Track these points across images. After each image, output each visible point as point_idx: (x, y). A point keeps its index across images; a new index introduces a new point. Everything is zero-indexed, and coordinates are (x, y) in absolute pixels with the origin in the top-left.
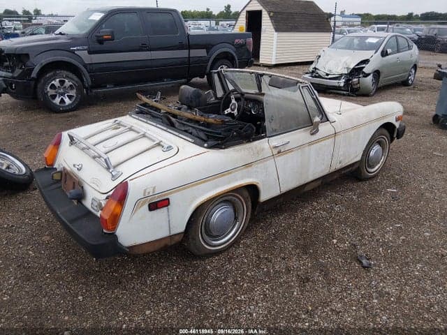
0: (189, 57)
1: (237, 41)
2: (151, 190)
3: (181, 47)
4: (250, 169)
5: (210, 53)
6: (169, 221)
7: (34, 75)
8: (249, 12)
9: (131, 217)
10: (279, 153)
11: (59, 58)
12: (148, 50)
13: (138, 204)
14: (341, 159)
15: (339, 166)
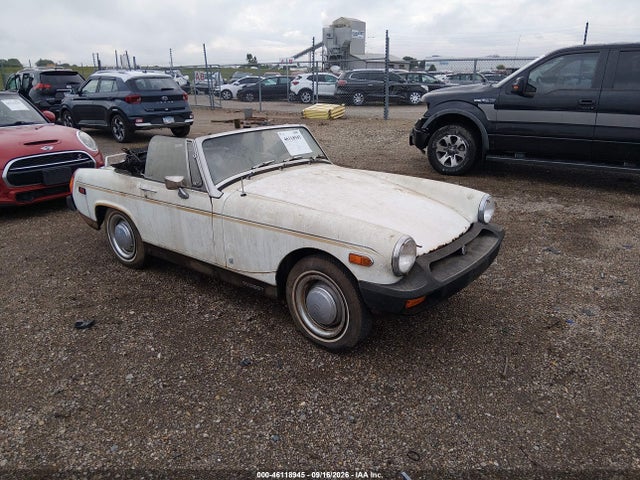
7: (425, 126)
10: (146, 197)
12: (592, 111)
14: (231, 257)
15: (231, 267)
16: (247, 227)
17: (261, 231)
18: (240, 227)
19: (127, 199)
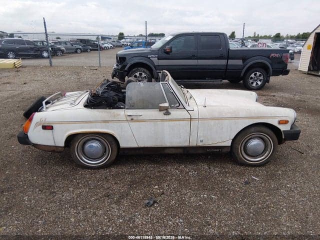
0: (227, 65)
1: (273, 55)
2: (44, 119)
3: (221, 58)
4: (107, 124)
5: (245, 63)
6: (54, 138)
7: (126, 69)
8: (316, 33)
9: (34, 129)
10: (132, 120)
11: (141, 61)
12: (195, 59)
13: (37, 124)
14: (202, 139)
15: (200, 144)
16: (217, 121)
17: (227, 121)
18: (212, 122)
19: (110, 124)
